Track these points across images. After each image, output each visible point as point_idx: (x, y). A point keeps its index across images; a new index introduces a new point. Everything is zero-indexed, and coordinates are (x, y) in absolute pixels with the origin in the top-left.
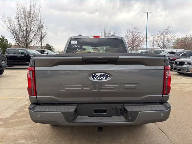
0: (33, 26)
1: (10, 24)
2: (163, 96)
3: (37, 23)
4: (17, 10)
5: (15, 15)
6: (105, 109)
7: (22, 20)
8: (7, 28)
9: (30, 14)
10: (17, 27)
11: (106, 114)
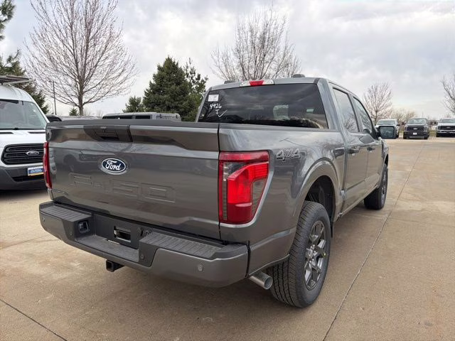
0: (267, 66)
1: (226, 66)
2: (222, 224)
3: (276, 58)
4: (238, 36)
5: (234, 46)
6: (129, 231)
7: (246, 55)
8: (221, 74)
9: (263, 39)
10: (236, 71)
11: (129, 241)
